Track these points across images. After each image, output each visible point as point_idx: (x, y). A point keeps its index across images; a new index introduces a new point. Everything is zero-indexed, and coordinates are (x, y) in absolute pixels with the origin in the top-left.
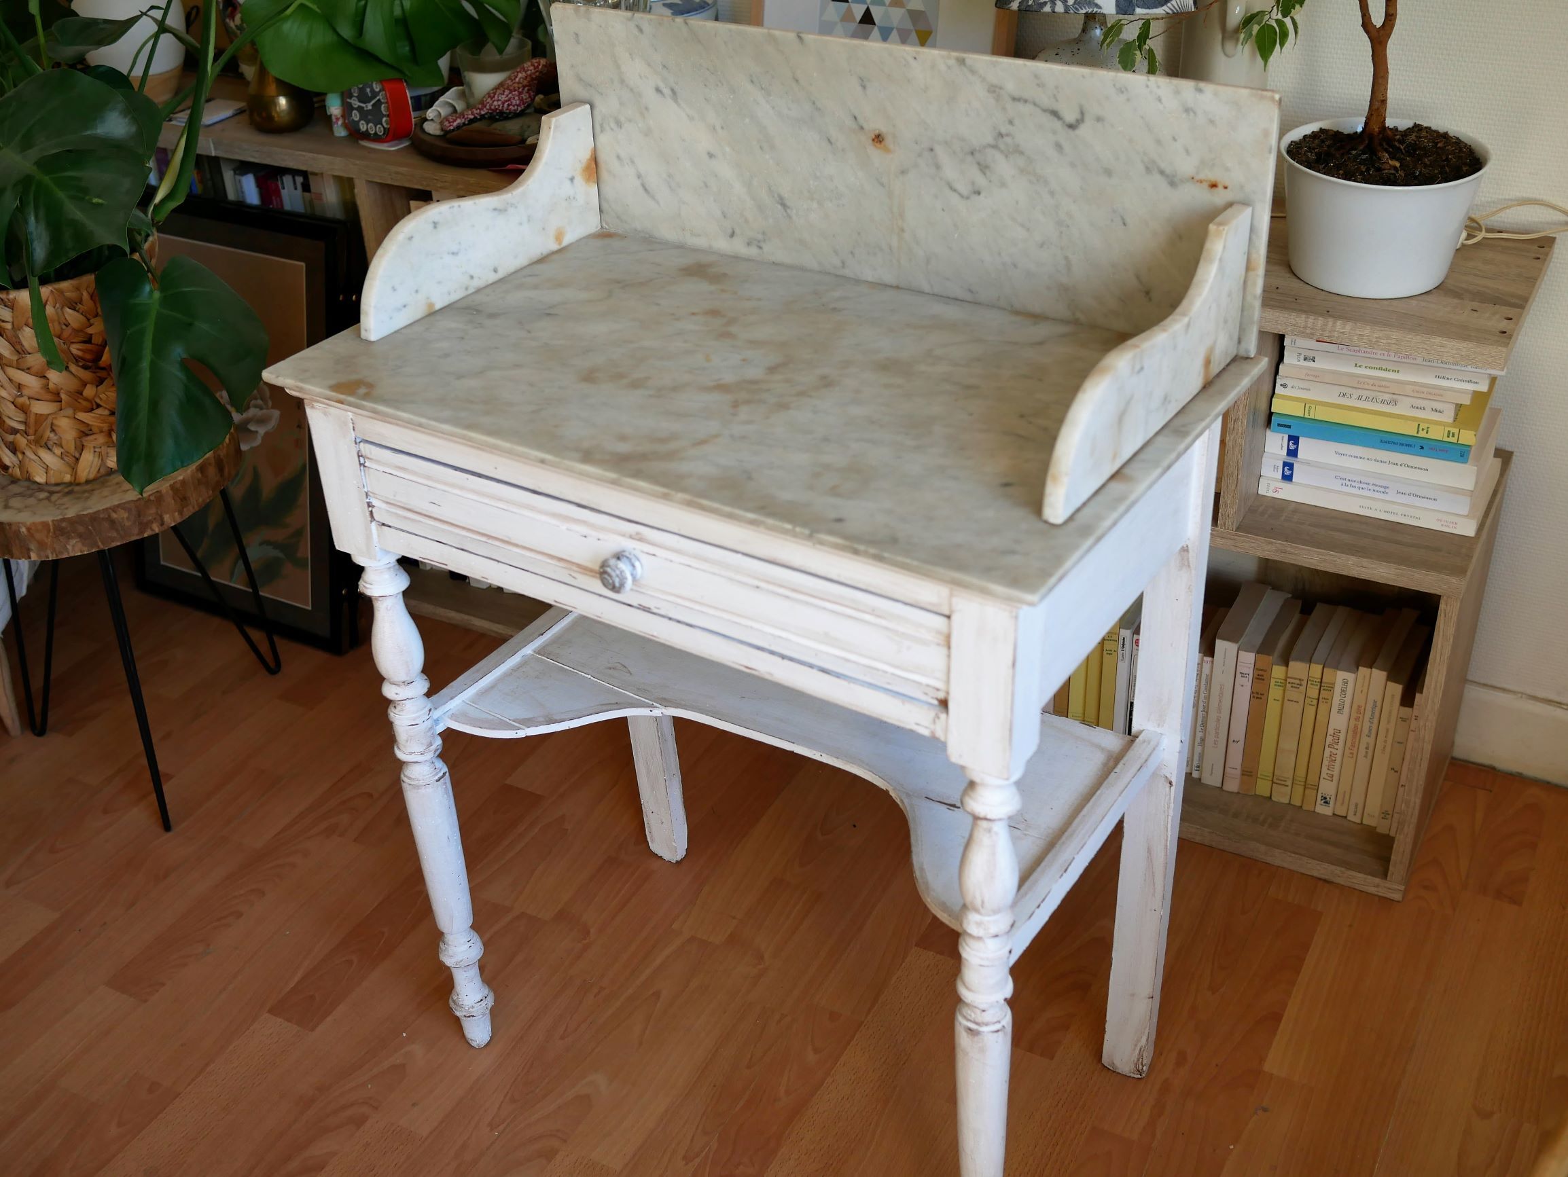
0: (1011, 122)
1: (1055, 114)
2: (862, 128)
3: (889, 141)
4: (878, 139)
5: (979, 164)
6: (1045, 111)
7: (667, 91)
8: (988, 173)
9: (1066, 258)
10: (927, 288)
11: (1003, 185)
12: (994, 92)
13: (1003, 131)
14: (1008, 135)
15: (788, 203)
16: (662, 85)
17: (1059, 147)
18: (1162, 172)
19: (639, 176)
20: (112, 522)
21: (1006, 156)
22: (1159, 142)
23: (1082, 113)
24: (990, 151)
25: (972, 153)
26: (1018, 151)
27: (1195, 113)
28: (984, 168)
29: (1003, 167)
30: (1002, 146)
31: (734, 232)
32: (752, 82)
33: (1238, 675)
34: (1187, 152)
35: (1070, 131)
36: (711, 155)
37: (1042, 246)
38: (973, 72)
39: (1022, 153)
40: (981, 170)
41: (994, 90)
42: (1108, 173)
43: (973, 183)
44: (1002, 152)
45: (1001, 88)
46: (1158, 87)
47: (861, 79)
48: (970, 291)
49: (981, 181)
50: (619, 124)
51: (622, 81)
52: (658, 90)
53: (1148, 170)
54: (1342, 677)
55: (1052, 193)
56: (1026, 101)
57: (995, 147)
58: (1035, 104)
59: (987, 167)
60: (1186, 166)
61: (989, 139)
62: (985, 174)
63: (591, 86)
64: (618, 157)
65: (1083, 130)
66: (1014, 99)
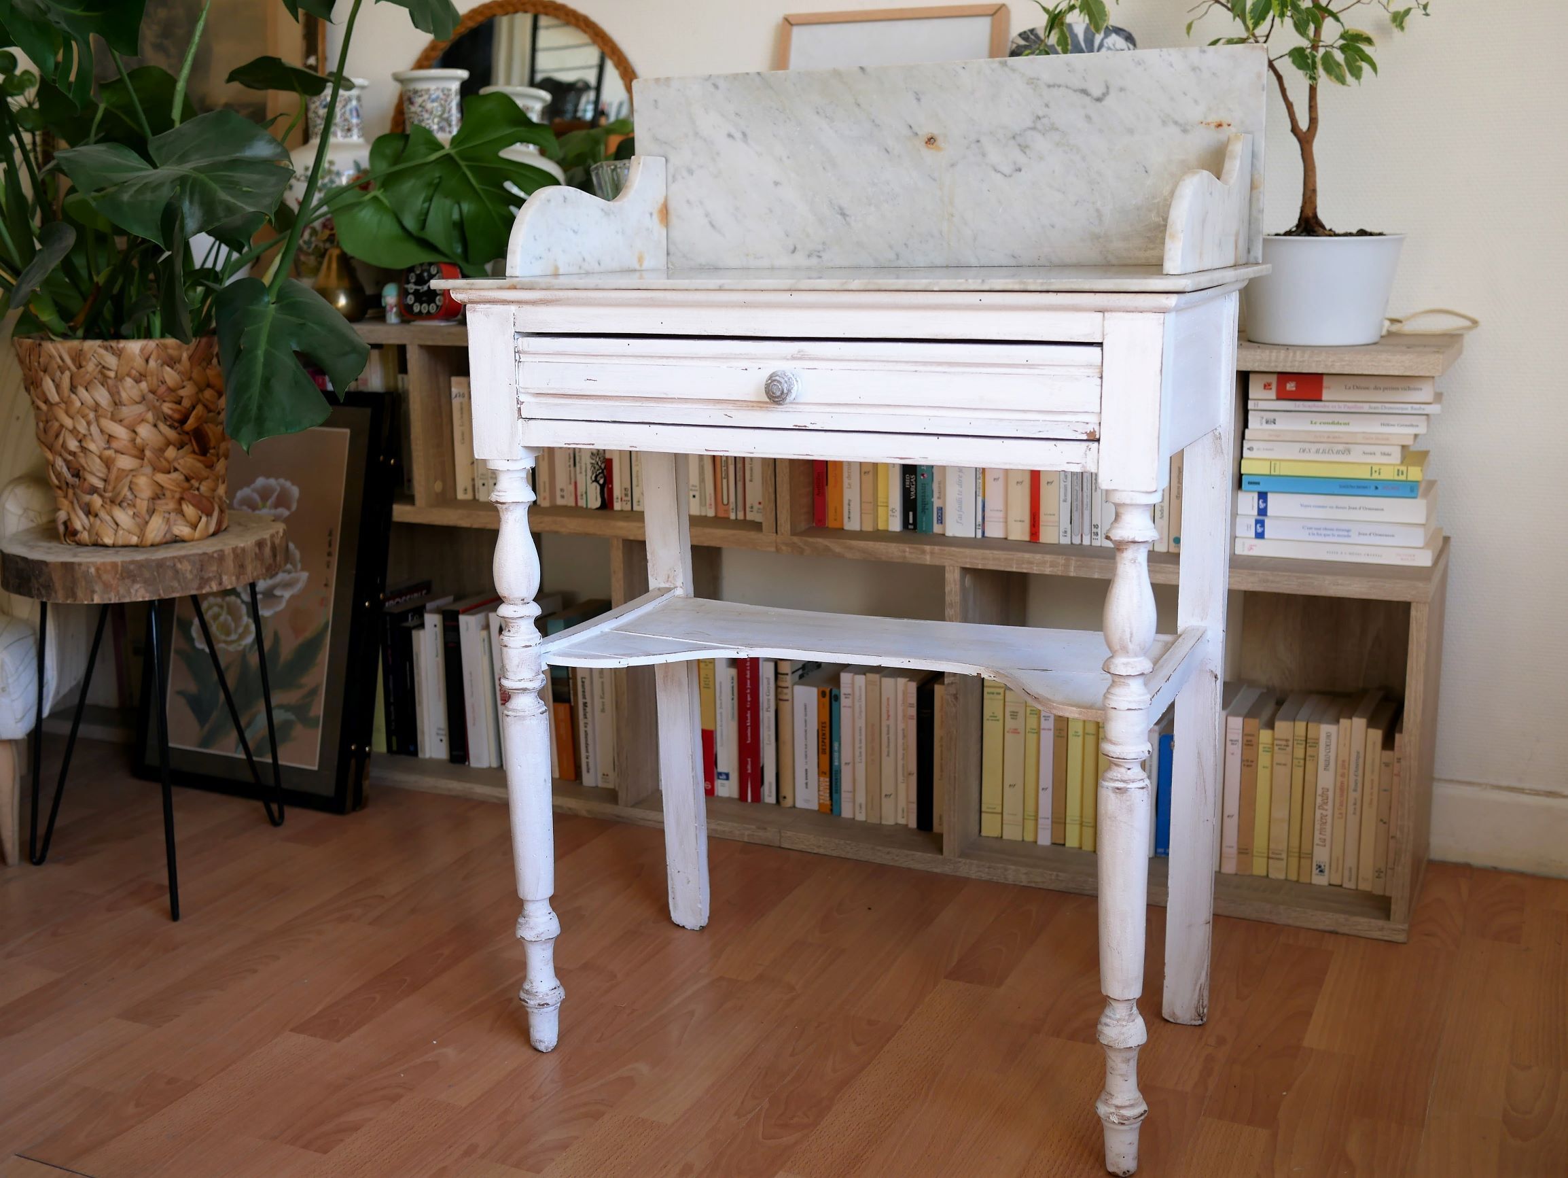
0: (1047, 106)
1: (1084, 92)
2: (917, 134)
3: (940, 141)
4: (931, 140)
5: (1019, 145)
6: (1075, 91)
7: (738, 135)
8: (1028, 151)
9: (1098, 210)
10: (974, 262)
11: (1041, 158)
12: (1032, 83)
13: (1040, 114)
14: (1044, 117)
15: (847, 212)
16: (733, 131)
17: (1088, 118)
18: (1176, 123)
19: (707, 215)
20: (177, 572)
21: (1044, 134)
22: (1172, 99)
23: (1107, 88)
24: (1030, 133)
25: (1014, 138)
26: (1054, 128)
27: (1200, 70)
28: (1024, 148)
29: (1041, 143)
30: (1039, 126)
31: (795, 248)
32: (818, 113)
33: (1229, 743)
34: (1196, 102)
35: (1098, 104)
36: (776, 184)
37: (1077, 203)
38: (1013, 70)
39: (1057, 129)
40: (1022, 150)
41: (1032, 82)
42: (1131, 131)
43: (1015, 163)
44: (1040, 132)
45: (1038, 79)
46: (1170, 55)
47: (916, 93)
48: (1014, 257)
49: (1021, 159)
50: (691, 172)
51: (696, 134)
52: (730, 136)
53: (1164, 123)
54: (1326, 731)
55: (1084, 159)
56: (1059, 86)
57: (1034, 129)
58: (1067, 87)
59: (1027, 147)
60: (1194, 114)
61: (1029, 124)
62: (1025, 153)
63: (666, 143)
64: (688, 202)
65: (1108, 101)
66: (1049, 86)
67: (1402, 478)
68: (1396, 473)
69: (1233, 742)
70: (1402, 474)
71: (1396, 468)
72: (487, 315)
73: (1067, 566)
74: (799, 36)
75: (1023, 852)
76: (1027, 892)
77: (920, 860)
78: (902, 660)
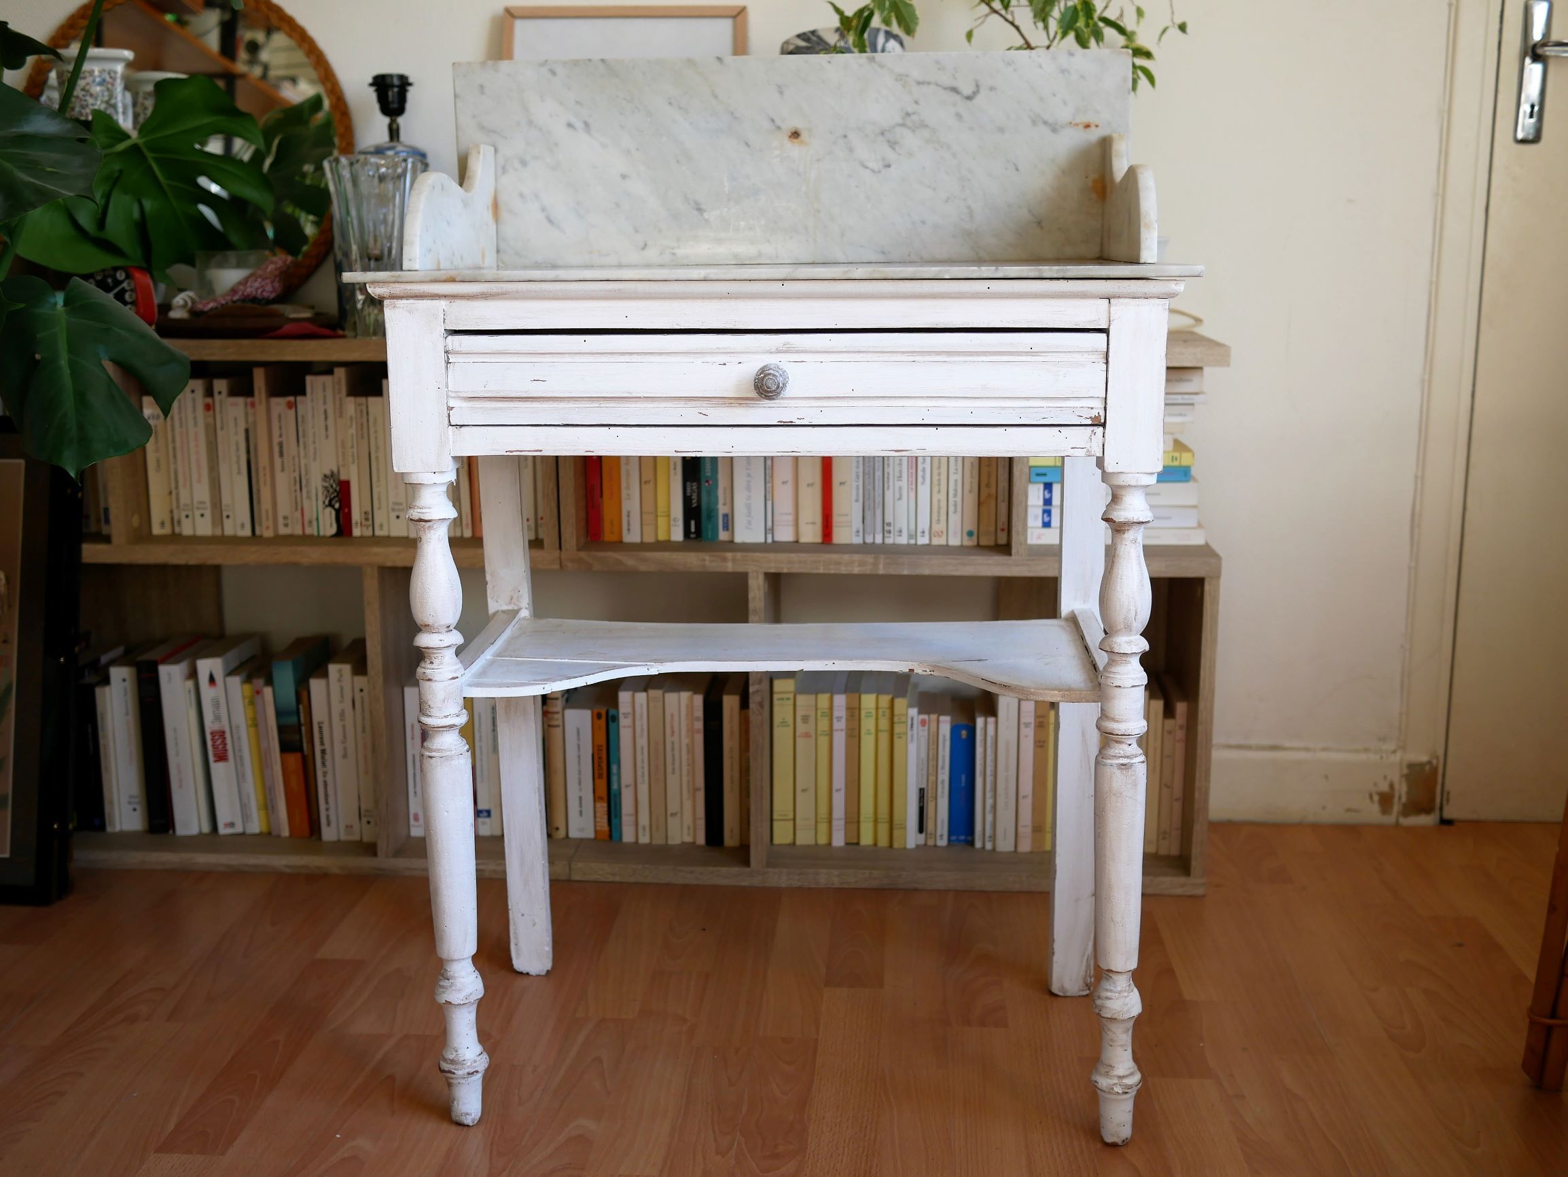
0: (916, 102)
1: (955, 90)
2: (779, 128)
3: (804, 135)
4: (795, 135)
5: (889, 141)
6: (945, 89)
7: (579, 125)
8: (897, 148)
9: (969, 207)
10: (842, 259)
11: (911, 155)
12: (901, 80)
13: (910, 110)
14: (914, 113)
15: (703, 207)
16: (573, 120)
17: (959, 116)
18: (1045, 123)
19: (543, 210)
21: (913, 131)
22: (1041, 99)
23: (977, 86)
24: (898, 129)
25: (882, 134)
26: (923, 125)
27: (1069, 72)
28: (893, 144)
29: (910, 140)
30: (908, 122)
31: (646, 245)
32: (670, 104)
33: (1022, 727)
34: (1065, 103)
35: (968, 102)
36: (624, 177)
37: (947, 201)
38: (882, 66)
39: (927, 126)
40: (890, 146)
41: (901, 78)
42: (1001, 130)
43: (884, 159)
44: (909, 128)
45: (907, 76)
46: (1039, 56)
47: (779, 87)
48: (883, 253)
49: (891, 155)
50: (524, 163)
51: (530, 123)
52: (570, 125)
53: (1034, 123)
55: (954, 155)
56: (929, 83)
57: (903, 125)
58: (937, 85)
59: (896, 143)
60: (1063, 114)
61: (899, 120)
62: (894, 149)
63: (494, 132)
64: (521, 195)
65: (979, 100)
66: (919, 83)
67: (1176, 463)
68: (1170, 459)
69: (1027, 725)
70: (1176, 459)
71: (1171, 456)
72: (410, 312)
73: (876, 564)
74: (522, 29)
75: (819, 855)
76: (845, 895)
77: (726, 875)
78: (826, 662)
